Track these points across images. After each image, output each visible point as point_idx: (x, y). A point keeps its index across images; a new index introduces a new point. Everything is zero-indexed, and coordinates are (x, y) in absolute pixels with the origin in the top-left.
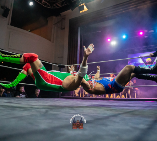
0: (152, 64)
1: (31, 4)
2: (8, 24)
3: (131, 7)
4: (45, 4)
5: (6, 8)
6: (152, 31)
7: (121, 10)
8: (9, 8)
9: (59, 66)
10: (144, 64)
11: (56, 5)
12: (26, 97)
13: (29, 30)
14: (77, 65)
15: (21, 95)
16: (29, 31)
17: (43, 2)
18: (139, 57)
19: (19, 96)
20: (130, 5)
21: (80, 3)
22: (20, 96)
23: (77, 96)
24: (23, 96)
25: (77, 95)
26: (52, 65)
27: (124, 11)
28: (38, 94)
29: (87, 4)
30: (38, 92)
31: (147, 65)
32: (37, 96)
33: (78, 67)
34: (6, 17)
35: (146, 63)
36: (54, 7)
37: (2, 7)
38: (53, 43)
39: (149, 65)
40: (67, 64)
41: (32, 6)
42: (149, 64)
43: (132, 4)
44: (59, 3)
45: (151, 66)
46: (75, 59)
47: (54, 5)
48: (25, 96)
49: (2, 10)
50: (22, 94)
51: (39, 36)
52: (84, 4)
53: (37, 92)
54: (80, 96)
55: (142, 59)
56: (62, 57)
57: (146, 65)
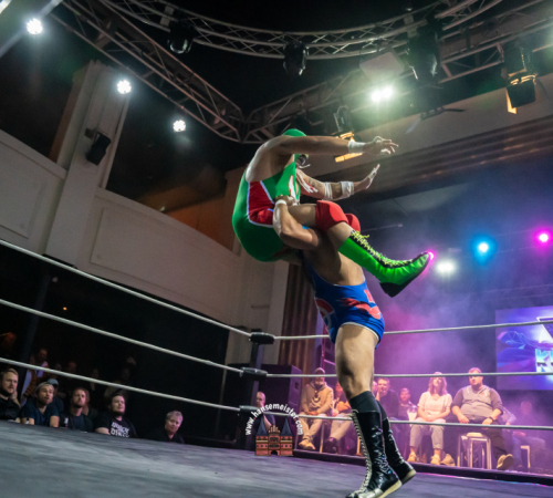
1: (179, 126)
2: (100, 186)
3: (506, 149)
4: (223, 129)
5: (101, 135)
7: (473, 157)
8: (110, 136)
9: (253, 336)
11: (260, 134)
12: (132, 435)
13: (163, 209)
14: (314, 340)
15: (114, 425)
16: (164, 212)
17: (217, 122)
19: (105, 430)
20: (505, 141)
21: (337, 129)
22: (110, 428)
23: (310, 449)
24: (120, 430)
25: (310, 445)
26: (228, 331)
27: (483, 163)
28: (175, 430)
29: (360, 134)
30: (173, 421)
32: (171, 437)
33: (317, 345)
34: (97, 162)
36: (252, 138)
37: (89, 133)
38: (239, 254)
40: (280, 331)
41: (181, 133)
43: (511, 139)
44: (267, 129)
46: (309, 316)
47: (253, 132)
48: (127, 430)
49: (88, 142)
50: (119, 423)
51: (194, 230)
52: (350, 134)
53: (170, 423)
54: (318, 449)
55: (548, 329)
56: (268, 307)
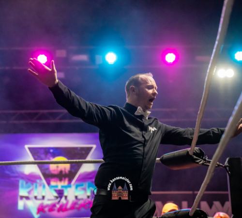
0: (70, 182)
6: (84, 57)
10: (40, 178)
18: (26, 147)
31: (53, 183)
35: (49, 177)
39: (60, 185)
42: (61, 180)
45: (66, 187)
57: (49, 184)
